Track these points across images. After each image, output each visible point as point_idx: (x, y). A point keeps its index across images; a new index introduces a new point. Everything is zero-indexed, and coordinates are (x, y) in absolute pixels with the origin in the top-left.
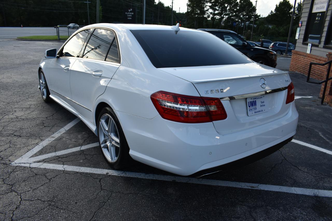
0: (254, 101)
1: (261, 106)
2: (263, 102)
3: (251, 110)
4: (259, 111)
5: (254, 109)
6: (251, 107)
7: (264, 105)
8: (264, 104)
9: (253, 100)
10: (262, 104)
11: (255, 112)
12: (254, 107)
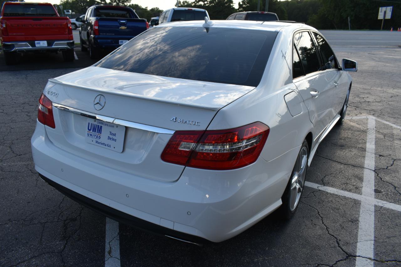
0: (99, 126)
1: (109, 138)
2: (115, 135)
3: (91, 135)
4: (103, 144)
5: (96, 136)
6: (91, 131)
7: (115, 140)
8: (114, 137)
9: (98, 124)
10: (111, 136)
11: (97, 142)
12: (96, 133)
